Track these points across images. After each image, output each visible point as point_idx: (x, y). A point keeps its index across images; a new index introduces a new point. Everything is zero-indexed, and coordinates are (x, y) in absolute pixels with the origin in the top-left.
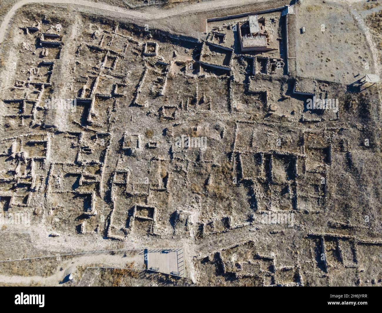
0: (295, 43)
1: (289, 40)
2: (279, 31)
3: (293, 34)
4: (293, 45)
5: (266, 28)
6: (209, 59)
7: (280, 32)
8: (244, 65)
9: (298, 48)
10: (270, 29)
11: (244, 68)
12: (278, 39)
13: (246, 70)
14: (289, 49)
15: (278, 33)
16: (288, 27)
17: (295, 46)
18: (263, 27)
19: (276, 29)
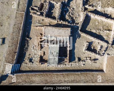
0: (14, 28)
1: (19, 33)
2: (27, 48)
3: (13, 39)
4: (16, 26)
5: (40, 53)
6: (104, 27)
7: (26, 46)
8: (70, 16)
9: (12, 22)
10: (35, 52)
11: (69, 13)
12: (31, 38)
13: (68, 10)
14: (21, 23)
15: (28, 46)
16: (16, 49)
17: (15, 25)
18: (42, 55)
19: (29, 51)
